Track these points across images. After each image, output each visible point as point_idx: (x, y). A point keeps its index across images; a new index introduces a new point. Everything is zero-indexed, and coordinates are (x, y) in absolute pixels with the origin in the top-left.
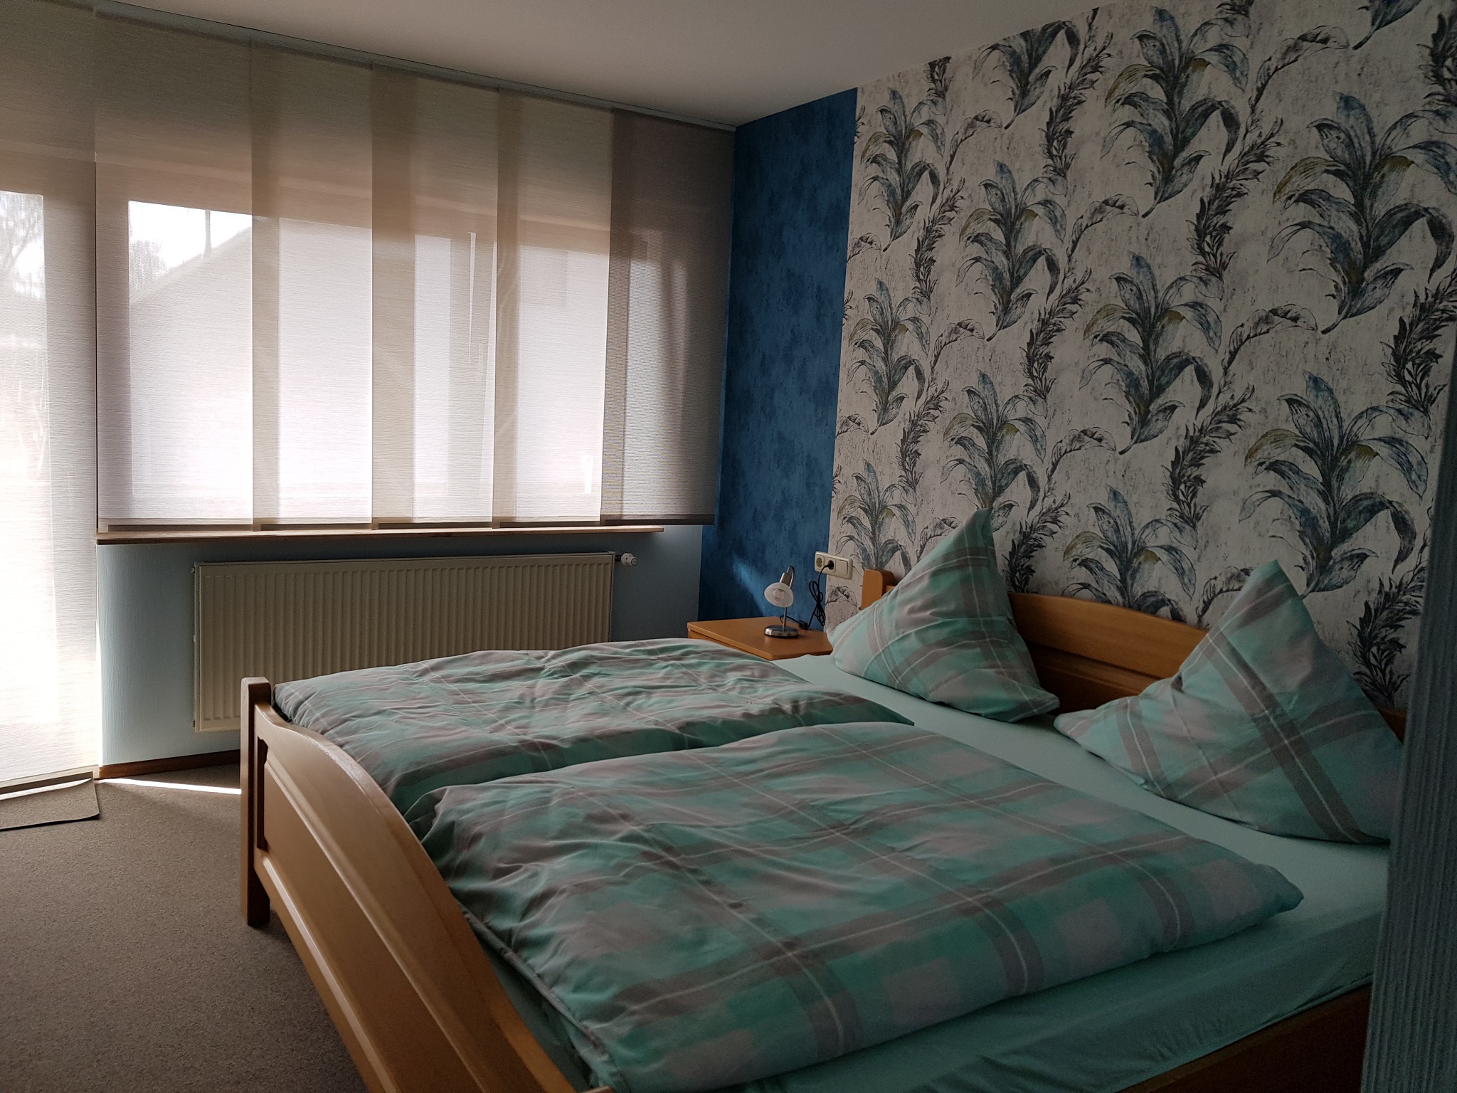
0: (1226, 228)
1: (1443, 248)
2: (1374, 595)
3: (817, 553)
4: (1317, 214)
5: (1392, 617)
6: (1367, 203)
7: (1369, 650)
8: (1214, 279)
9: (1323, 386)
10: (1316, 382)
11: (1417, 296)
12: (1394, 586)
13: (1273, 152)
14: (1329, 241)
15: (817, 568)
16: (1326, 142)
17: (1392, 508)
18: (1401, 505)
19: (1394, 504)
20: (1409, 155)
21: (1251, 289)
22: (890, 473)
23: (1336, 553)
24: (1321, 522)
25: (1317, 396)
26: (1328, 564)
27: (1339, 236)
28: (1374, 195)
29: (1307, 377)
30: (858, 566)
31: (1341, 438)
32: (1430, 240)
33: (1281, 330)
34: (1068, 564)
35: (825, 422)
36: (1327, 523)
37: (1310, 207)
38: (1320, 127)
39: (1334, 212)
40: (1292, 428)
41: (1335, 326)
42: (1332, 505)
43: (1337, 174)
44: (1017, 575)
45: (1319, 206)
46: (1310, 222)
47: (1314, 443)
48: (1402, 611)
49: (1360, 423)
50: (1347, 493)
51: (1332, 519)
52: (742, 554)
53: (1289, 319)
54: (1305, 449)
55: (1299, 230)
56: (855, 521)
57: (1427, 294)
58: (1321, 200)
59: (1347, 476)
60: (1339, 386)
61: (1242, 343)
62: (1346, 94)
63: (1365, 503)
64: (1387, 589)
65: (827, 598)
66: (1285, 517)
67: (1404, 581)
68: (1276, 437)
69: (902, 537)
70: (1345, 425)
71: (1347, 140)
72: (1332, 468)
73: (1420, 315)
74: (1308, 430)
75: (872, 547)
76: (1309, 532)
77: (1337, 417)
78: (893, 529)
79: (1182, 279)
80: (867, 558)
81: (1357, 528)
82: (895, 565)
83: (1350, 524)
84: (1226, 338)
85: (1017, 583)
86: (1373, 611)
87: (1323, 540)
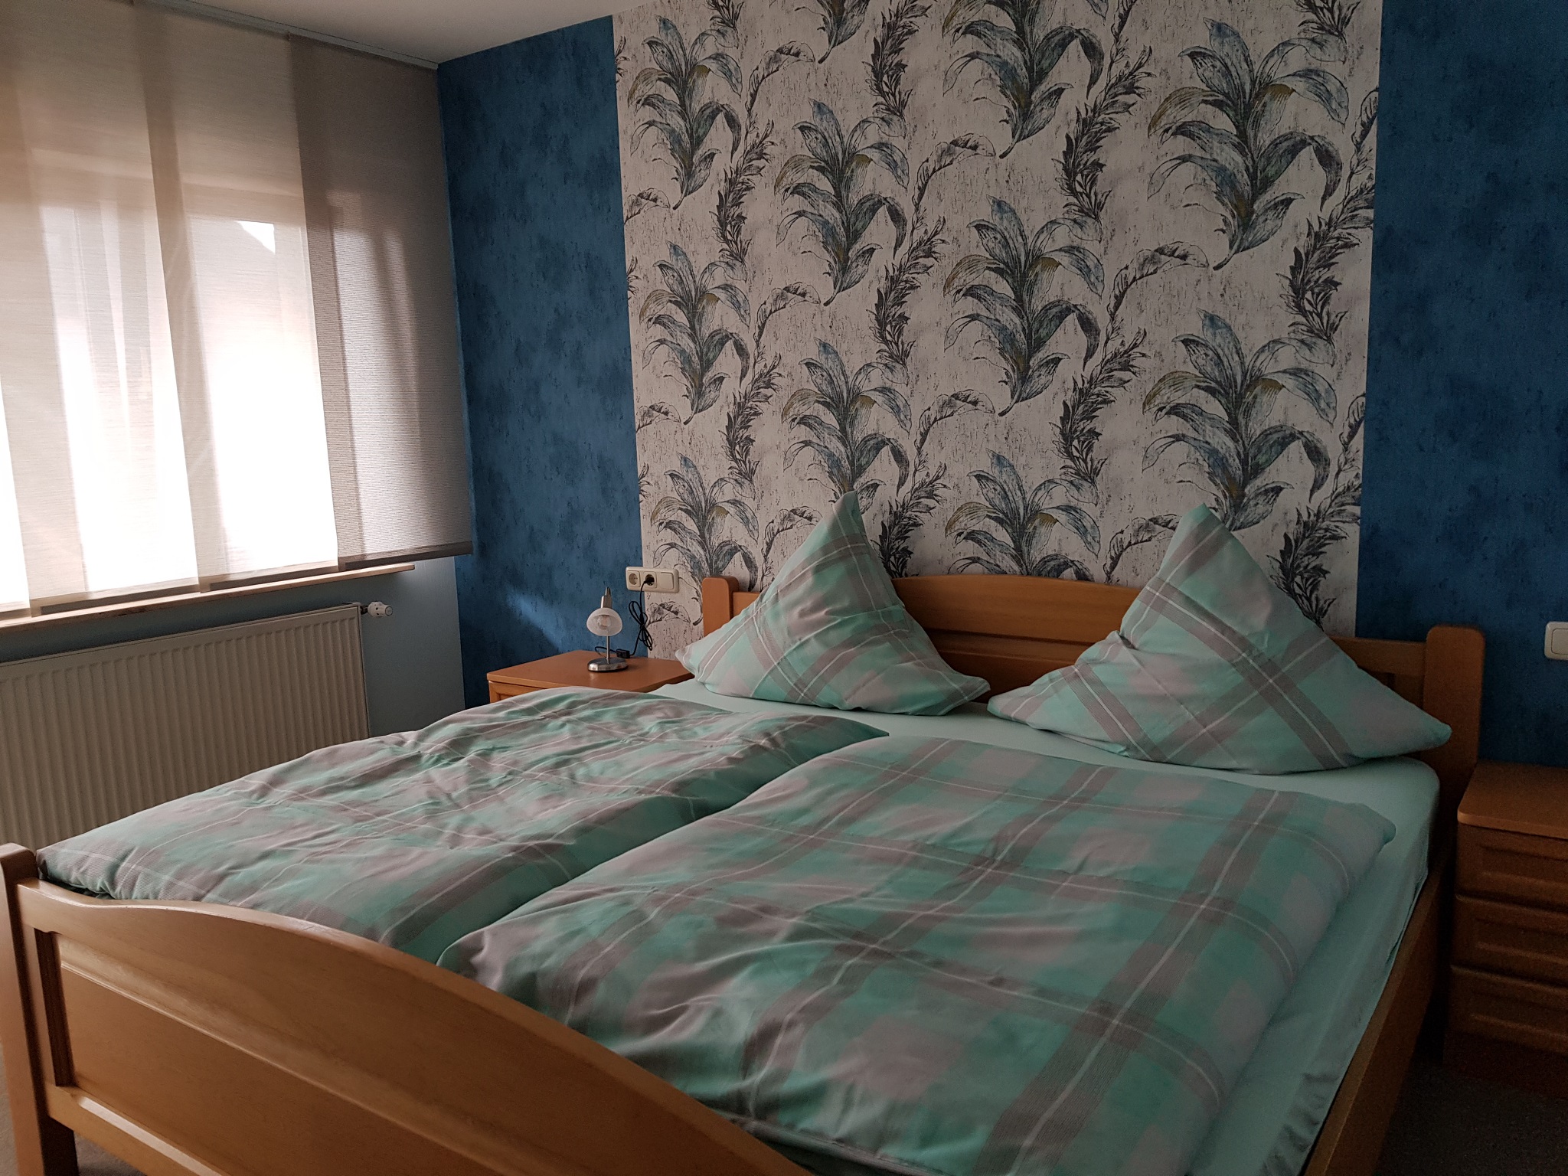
0: (1098, 166)
1: (1333, 175)
2: (1293, 525)
3: (628, 569)
4: (1198, 147)
5: (1313, 545)
6: (1250, 133)
7: (1293, 580)
8: (1090, 221)
9: (1220, 323)
10: (1212, 320)
11: (1310, 225)
12: (1312, 514)
13: (1143, 82)
14: (1214, 175)
15: (629, 586)
16: (1201, 71)
17: (1303, 438)
18: (1312, 435)
19: (1305, 434)
20: (1290, 83)
21: (1132, 229)
22: (715, 465)
23: (1249, 490)
24: (1231, 461)
25: (1215, 334)
26: (1241, 502)
27: (1223, 169)
28: (1256, 125)
29: (1202, 316)
30: (686, 575)
31: (1244, 374)
32: (1319, 169)
33: (1169, 268)
34: (951, 539)
35: (618, 417)
36: (1237, 461)
37: (1189, 139)
38: (1193, 56)
39: (1216, 143)
40: (1191, 369)
41: (1227, 261)
42: (1241, 442)
43: (1217, 104)
44: (892, 559)
45: (1199, 138)
46: (1190, 156)
47: (1217, 382)
48: (1322, 537)
49: (1262, 357)
50: (1256, 429)
51: (1242, 456)
52: (518, 582)
53: (1177, 257)
54: (1207, 389)
55: (1179, 164)
56: (676, 526)
57: (1320, 223)
58: (1201, 132)
59: (1253, 412)
60: (1237, 322)
61: (1128, 286)
62: (1218, 21)
63: (1275, 436)
64: (1305, 518)
65: (650, 619)
66: (1192, 461)
67: (1322, 507)
68: (1175, 380)
69: (741, 537)
70: (1247, 361)
71: (1224, 68)
72: (1237, 407)
73: (1315, 245)
74: (1209, 369)
75: (702, 552)
76: (1219, 471)
77: (1238, 354)
78: (728, 528)
79: (1052, 222)
80: (696, 565)
81: (1269, 462)
82: (736, 569)
83: (1262, 459)
84: (1109, 282)
85: (893, 568)
86: (1293, 542)
87: (1235, 479)
